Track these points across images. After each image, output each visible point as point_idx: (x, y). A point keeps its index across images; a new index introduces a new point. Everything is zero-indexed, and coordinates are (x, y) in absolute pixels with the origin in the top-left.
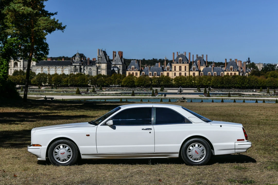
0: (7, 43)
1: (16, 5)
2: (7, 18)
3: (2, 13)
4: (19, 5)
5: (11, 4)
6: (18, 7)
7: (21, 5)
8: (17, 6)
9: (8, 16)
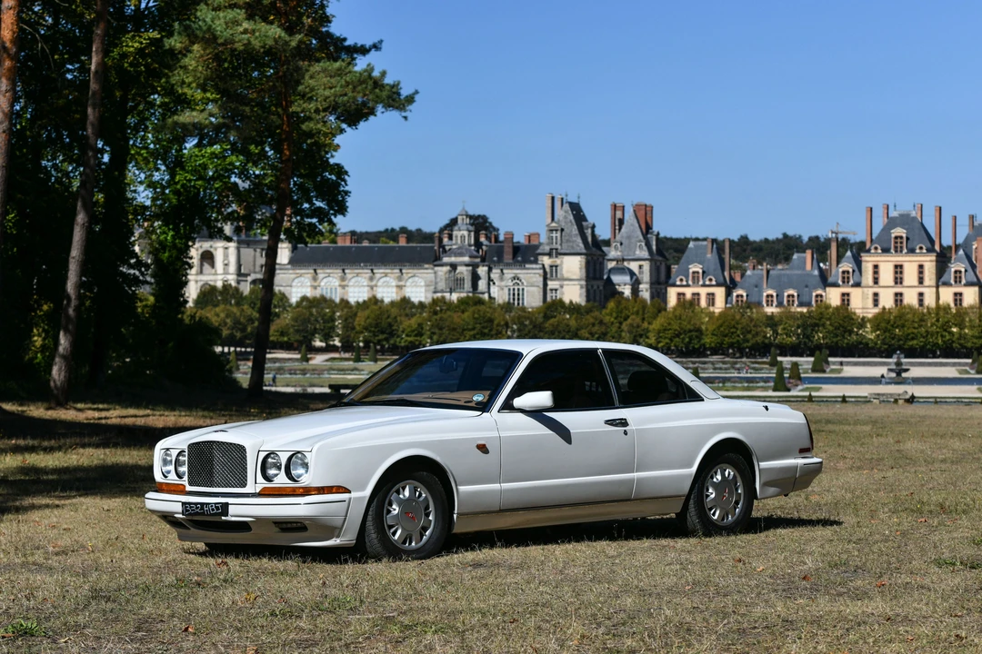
0: (183, 168)
1: (221, 14)
2: (185, 68)
3: (167, 47)
4: (231, 14)
5: (201, 11)
6: (226, 23)
7: (238, 14)
8: (225, 17)
9: (189, 61)
